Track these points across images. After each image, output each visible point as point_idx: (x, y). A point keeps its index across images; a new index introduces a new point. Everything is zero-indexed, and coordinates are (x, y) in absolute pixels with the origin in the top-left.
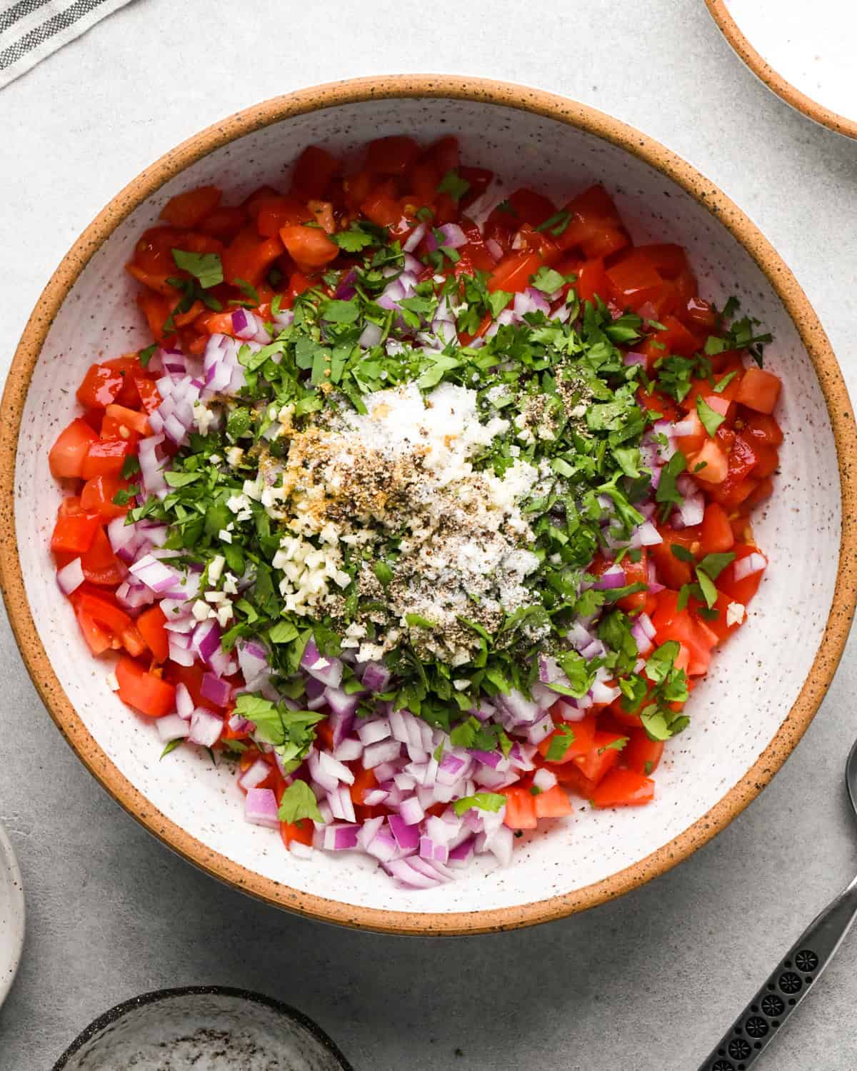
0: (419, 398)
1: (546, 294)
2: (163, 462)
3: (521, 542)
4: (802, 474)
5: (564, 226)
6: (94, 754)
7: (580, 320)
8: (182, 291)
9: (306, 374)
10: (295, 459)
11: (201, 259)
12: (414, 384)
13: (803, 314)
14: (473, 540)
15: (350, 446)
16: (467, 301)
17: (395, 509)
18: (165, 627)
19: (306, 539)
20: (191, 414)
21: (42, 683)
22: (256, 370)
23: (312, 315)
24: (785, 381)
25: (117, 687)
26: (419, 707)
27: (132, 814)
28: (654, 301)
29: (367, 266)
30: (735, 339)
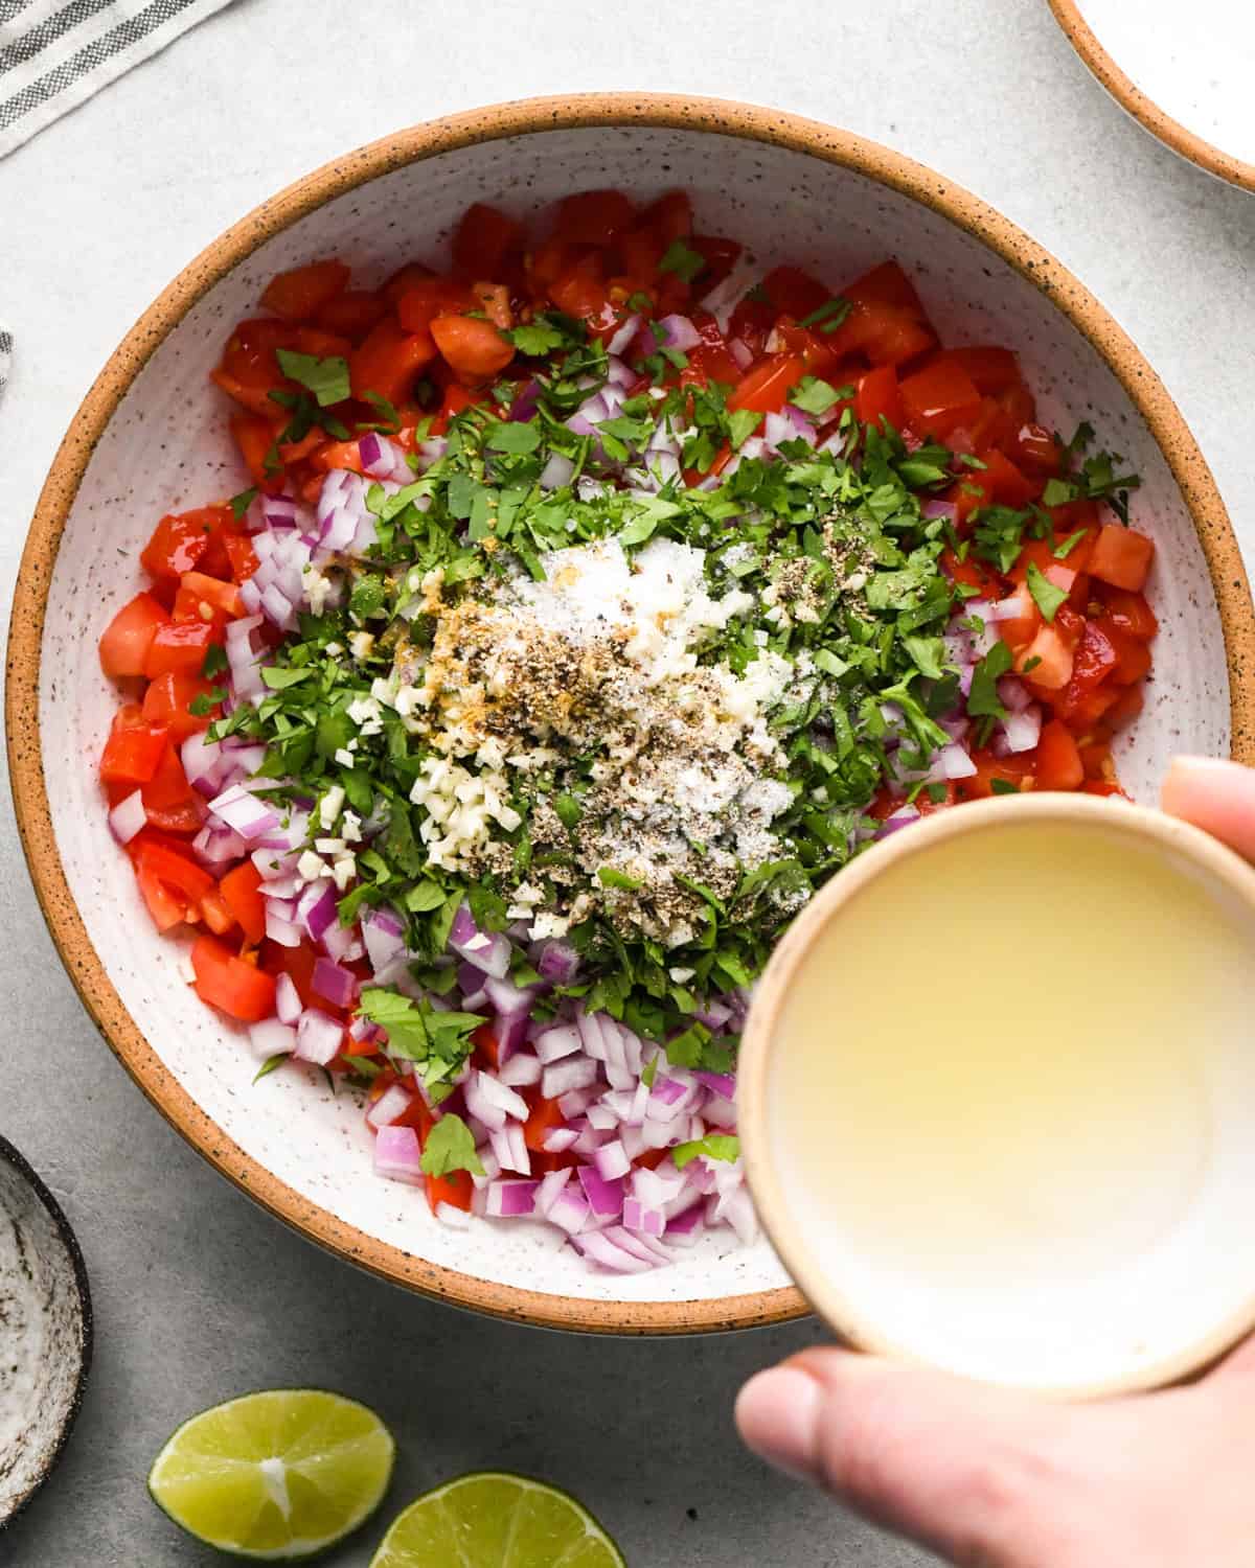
0: (622, 558)
1: (810, 415)
2: (261, 653)
3: (767, 769)
4: (1185, 678)
5: (841, 319)
6: (146, 1063)
7: (859, 452)
8: (292, 411)
9: (463, 525)
10: (443, 646)
11: (318, 364)
12: (615, 539)
13: (1175, 437)
14: (698, 763)
15: (520, 626)
16: (697, 425)
17: (586, 717)
18: (261, 889)
19: (458, 762)
20: (300, 585)
21: (73, 960)
22: (393, 521)
23: (473, 442)
24: (1158, 543)
25: (192, 978)
26: (622, 1007)
27: (200, 1151)
28: (970, 426)
29: (555, 375)
30: (1088, 484)
